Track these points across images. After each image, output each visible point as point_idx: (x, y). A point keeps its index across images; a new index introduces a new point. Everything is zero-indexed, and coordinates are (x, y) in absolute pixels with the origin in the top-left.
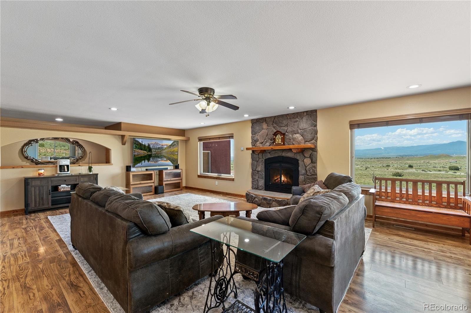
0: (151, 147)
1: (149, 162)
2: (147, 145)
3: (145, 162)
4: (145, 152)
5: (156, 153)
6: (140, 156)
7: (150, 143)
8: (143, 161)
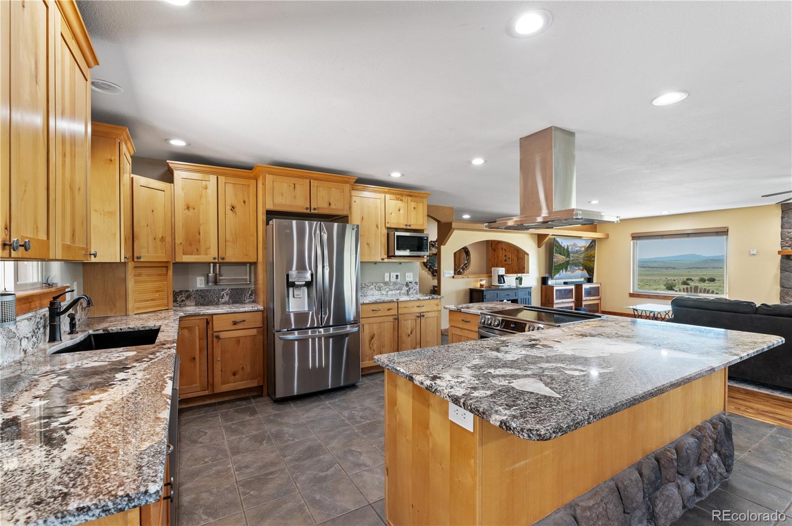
0: (570, 249)
1: (567, 272)
2: (566, 247)
3: (562, 272)
4: (564, 257)
5: (573, 258)
6: (559, 263)
7: (569, 244)
8: (561, 271)
